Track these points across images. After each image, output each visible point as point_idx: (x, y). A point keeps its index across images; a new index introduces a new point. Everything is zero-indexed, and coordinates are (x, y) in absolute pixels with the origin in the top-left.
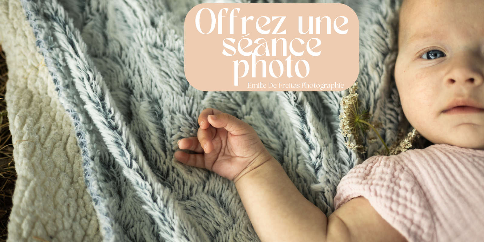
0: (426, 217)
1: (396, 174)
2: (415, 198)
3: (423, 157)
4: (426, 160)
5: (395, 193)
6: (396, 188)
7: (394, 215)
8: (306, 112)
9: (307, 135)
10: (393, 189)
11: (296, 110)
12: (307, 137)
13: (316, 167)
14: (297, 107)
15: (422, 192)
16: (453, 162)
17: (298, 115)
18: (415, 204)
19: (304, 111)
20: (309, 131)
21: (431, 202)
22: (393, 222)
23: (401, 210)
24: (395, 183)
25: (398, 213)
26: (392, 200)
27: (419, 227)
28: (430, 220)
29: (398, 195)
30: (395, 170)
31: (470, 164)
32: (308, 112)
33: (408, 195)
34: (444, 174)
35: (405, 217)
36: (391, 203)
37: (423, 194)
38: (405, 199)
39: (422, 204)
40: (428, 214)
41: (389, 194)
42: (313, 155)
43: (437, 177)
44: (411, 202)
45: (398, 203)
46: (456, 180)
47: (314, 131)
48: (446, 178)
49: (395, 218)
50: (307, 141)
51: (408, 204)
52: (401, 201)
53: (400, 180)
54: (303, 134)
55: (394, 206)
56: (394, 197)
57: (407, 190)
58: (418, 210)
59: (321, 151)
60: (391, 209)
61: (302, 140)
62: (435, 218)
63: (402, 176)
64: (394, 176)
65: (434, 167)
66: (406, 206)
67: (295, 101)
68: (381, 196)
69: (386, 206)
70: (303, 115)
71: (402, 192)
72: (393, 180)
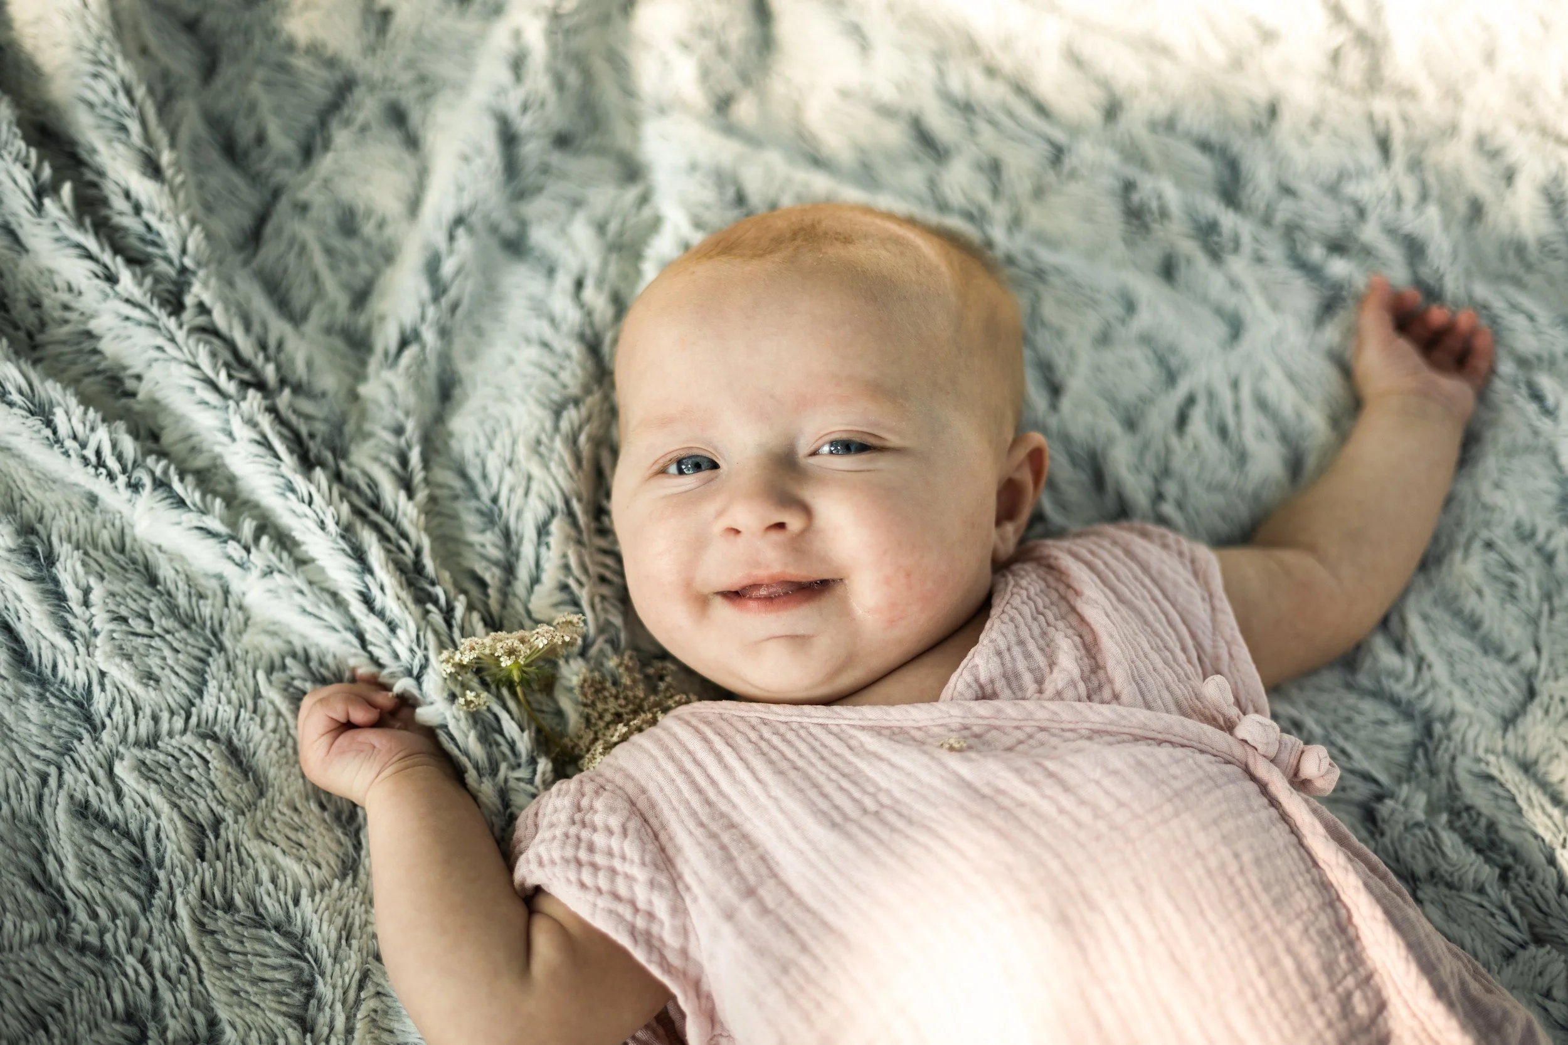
0: (661, 888)
1: (585, 802)
2: (631, 849)
3: (646, 751)
4: (651, 756)
5: (583, 845)
6: (585, 834)
7: (590, 897)
8: (366, 547)
9: (379, 601)
10: (579, 839)
11: (343, 544)
12: (378, 605)
13: (415, 672)
14: (343, 537)
15: (649, 830)
16: (712, 749)
17: (349, 556)
18: (632, 862)
19: (361, 544)
20: (382, 589)
21: (671, 851)
22: (593, 915)
23: (603, 882)
24: (584, 824)
25: (599, 891)
26: (579, 863)
27: (651, 916)
28: (671, 892)
29: (591, 848)
30: (583, 795)
31: (750, 747)
32: (370, 547)
33: (615, 843)
34: (693, 783)
35: (616, 897)
36: (579, 872)
37: (651, 834)
38: (610, 854)
39: (647, 859)
40: (663, 880)
41: (569, 853)
42: (403, 643)
43: (679, 791)
44: (624, 858)
45: (595, 867)
46: (720, 793)
47: (393, 587)
48: (699, 791)
49: (595, 905)
50: (381, 615)
51: (617, 864)
52: (600, 859)
53: (596, 812)
54: (367, 600)
55: (586, 876)
56: (583, 855)
57: (610, 832)
58: (641, 875)
59: (418, 630)
60: (583, 885)
61: (367, 616)
62: (680, 886)
63: (599, 804)
64: (579, 809)
65: (671, 769)
66: (613, 872)
67: (337, 524)
68: (553, 863)
69: (568, 881)
70: (359, 555)
71: (600, 839)
72: (578, 817)
